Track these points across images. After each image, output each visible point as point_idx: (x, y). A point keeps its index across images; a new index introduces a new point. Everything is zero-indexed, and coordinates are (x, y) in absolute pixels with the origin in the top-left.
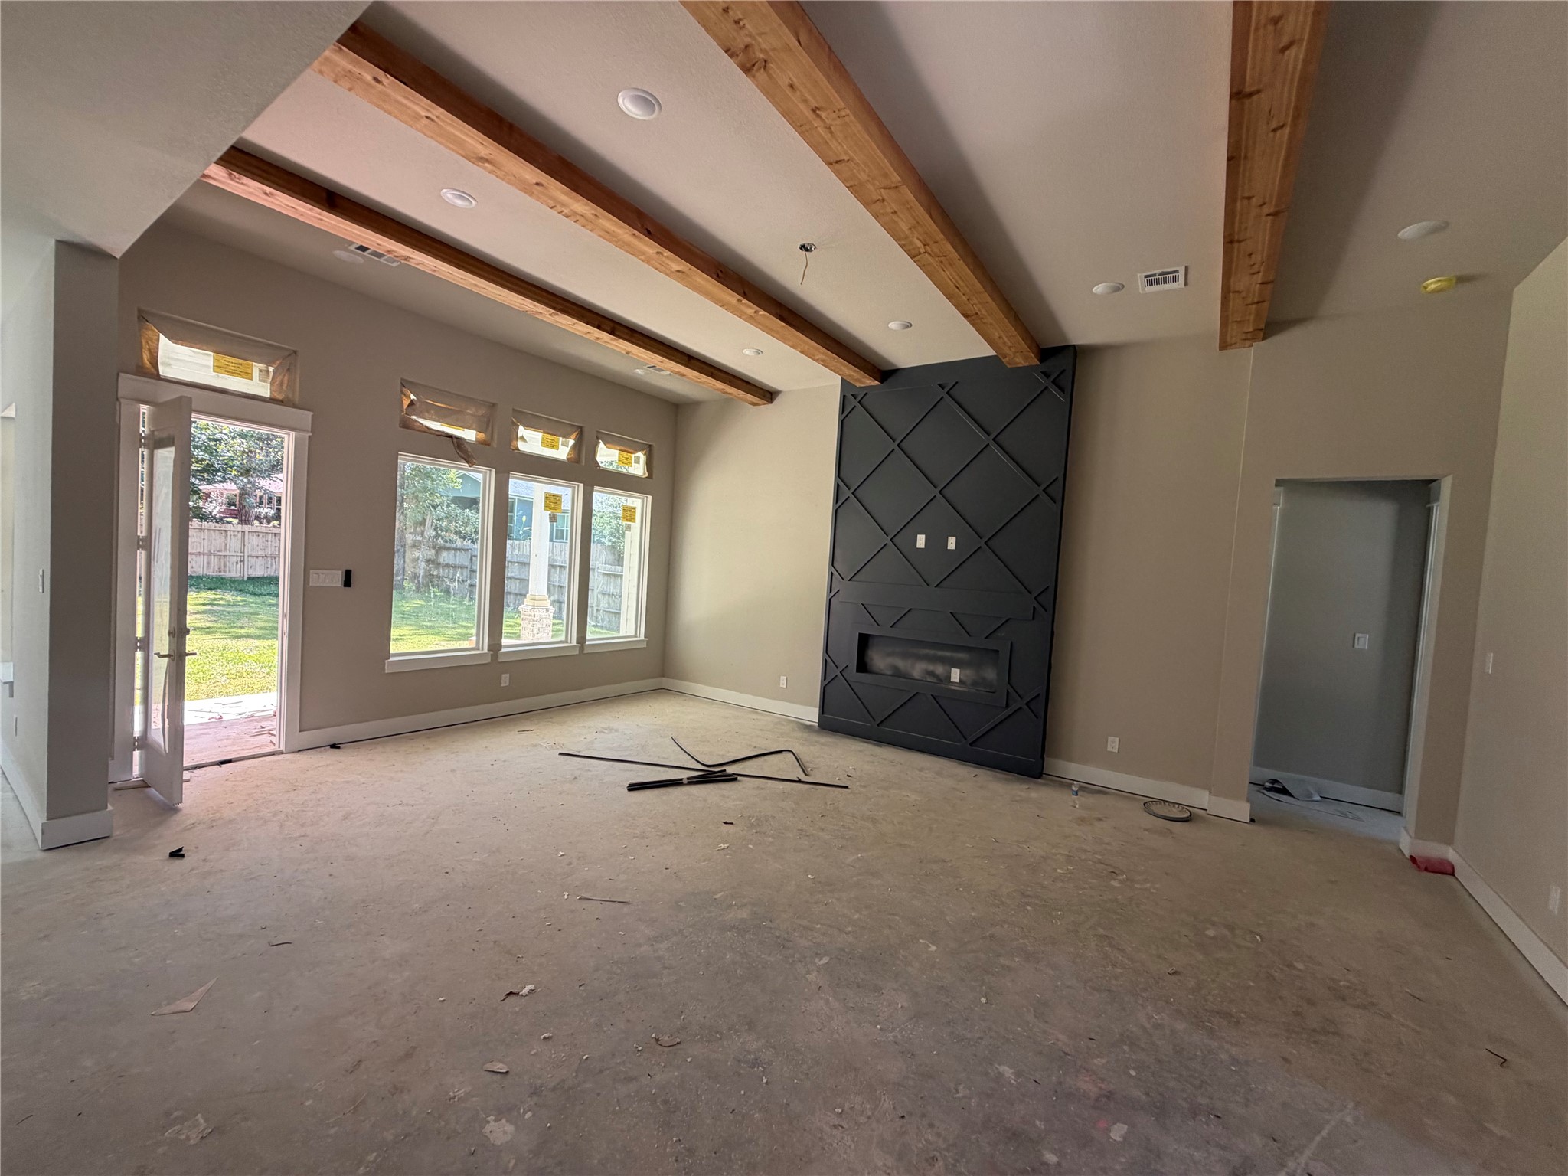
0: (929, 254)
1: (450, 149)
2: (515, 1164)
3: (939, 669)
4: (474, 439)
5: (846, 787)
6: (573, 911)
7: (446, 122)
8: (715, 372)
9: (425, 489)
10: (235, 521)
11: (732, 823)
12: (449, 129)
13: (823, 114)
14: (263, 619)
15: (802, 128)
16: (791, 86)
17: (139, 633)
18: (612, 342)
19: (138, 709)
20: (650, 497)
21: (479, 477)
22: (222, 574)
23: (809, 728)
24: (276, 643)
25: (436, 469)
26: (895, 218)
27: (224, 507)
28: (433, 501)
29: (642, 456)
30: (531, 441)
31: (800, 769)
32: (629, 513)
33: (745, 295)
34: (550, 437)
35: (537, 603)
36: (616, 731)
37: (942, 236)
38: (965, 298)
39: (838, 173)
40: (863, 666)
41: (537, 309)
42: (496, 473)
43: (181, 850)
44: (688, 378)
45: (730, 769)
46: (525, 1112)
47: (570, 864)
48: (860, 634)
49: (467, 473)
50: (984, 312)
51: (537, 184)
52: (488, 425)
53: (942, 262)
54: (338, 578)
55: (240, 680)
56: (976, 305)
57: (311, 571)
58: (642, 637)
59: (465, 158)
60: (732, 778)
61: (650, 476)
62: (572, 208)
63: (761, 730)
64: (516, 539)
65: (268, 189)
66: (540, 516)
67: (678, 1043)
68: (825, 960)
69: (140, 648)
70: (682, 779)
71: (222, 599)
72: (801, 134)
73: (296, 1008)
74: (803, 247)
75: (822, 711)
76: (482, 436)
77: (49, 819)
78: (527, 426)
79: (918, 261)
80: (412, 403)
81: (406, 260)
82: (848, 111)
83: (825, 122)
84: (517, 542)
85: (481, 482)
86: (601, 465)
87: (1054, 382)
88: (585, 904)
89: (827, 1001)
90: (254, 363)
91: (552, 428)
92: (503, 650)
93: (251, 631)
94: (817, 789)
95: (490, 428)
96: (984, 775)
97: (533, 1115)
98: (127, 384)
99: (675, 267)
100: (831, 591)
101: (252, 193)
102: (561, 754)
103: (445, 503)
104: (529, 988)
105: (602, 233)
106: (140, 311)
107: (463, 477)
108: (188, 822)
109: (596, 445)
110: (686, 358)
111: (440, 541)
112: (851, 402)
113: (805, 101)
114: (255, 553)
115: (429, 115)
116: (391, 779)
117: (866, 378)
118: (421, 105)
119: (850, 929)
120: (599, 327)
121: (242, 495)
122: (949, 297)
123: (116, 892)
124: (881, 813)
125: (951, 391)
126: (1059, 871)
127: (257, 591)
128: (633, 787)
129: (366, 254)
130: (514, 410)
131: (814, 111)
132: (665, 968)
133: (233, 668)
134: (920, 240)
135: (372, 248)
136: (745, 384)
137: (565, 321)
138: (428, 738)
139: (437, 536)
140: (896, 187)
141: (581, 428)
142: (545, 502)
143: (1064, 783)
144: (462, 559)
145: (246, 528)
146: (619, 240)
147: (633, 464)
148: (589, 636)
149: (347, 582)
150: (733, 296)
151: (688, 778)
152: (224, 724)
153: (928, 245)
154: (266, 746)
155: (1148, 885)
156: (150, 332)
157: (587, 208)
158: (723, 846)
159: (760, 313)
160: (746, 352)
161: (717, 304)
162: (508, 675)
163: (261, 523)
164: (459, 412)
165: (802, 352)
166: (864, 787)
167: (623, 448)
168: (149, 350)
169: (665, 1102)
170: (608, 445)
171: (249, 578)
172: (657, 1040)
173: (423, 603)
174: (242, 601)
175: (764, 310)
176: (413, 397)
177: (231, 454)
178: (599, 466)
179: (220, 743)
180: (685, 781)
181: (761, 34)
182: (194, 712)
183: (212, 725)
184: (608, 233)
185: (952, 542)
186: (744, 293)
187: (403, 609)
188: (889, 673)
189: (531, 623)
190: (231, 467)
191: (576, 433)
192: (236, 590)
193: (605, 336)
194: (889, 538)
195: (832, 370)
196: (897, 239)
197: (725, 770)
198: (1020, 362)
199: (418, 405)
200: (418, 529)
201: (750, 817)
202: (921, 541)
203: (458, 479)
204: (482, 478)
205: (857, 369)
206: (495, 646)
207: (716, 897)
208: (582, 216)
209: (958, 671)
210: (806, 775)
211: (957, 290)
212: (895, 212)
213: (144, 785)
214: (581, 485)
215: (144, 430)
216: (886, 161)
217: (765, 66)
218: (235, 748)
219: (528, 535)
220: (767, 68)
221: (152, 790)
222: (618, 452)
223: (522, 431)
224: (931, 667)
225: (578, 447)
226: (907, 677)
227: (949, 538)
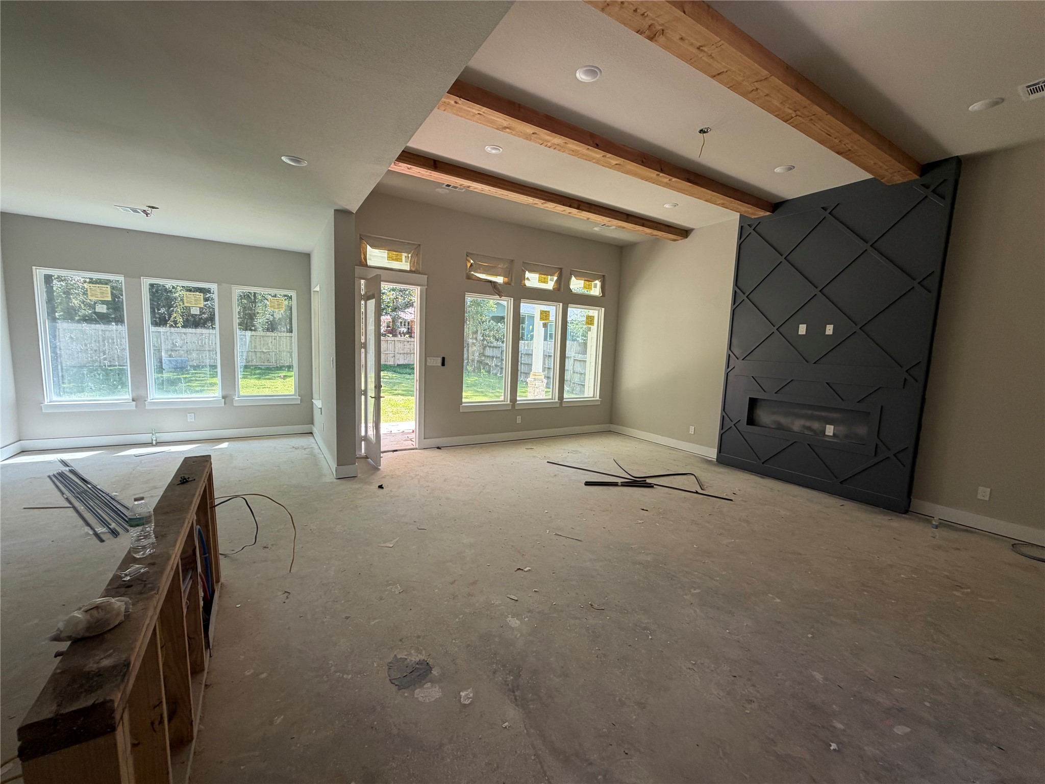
0: (799, 116)
1: (489, 126)
2: (520, 636)
3: (816, 425)
4: (502, 282)
5: (731, 500)
6: (551, 539)
7: (489, 114)
8: (645, 222)
9: (477, 313)
10: (391, 335)
11: (647, 510)
12: (489, 116)
13: (705, 49)
14: (405, 385)
15: (690, 61)
16: (682, 39)
17: (363, 388)
18: (579, 214)
19: (363, 425)
20: (603, 309)
21: (505, 303)
22: (386, 363)
23: (709, 462)
24: (414, 398)
25: (483, 301)
26: (767, 98)
27: (386, 328)
28: (481, 319)
29: (598, 283)
30: (533, 280)
31: (699, 486)
32: (590, 320)
33: (662, 171)
34: (543, 276)
35: (536, 377)
36: (580, 453)
37: (809, 102)
38: (837, 141)
39: (720, 82)
40: (751, 421)
41: (535, 202)
42: (514, 300)
43: (382, 485)
44: (628, 229)
45: (648, 481)
46: (525, 618)
47: (551, 517)
48: (750, 398)
49: (499, 302)
50: (856, 147)
51: (533, 133)
52: (509, 274)
53: (811, 120)
54: (440, 360)
55: (398, 415)
56: (847, 144)
57: (428, 358)
58: (598, 398)
59: (497, 129)
60: (650, 486)
61: (603, 296)
62: (552, 142)
63: (674, 460)
64: (526, 340)
65: (409, 166)
66: (538, 323)
67: (603, 609)
68: (697, 591)
69: (364, 394)
70: (618, 483)
71: (387, 376)
72: (691, 64)
73: (429, 555)
74: (702, 131)
75: (720, 451)
76: (506, 279)
77: (337, 466)
78: (530, 271)
79: (791, 123)
80: (472, 265)
81: (468, 188)
82: (722, 42)
83: (707, 53)
84: (526, 342)
85: (506, 306)
86: (573, 291)
87: (934, 191)
88: (558, 537)
89: (695, 611)
90: (403, 254)
91: (545, 271)
92: (518, 402)
93: (400, 392)
94: (709, 499)
95: (510, 275)
96: (849, 505)
97: (529, 620)
98: (358, 270)
99: (614, 162)
100: (728, 368)
101: (403, 170)
102: (548, 462)
103: (488, 320)
104: (528, 568)
105: (571, 152)
106: (360, 235)
107: (497, 304)
108: (384, 475)
109: (570, 278)
110: (625, 217)
111: (485, 342)
112: (746, 230)
113: (692, 44)
114: (400, 352)
115: (479, 112)
116: (464, 465)
117: (759, 211)
118: (476, 109)
119: (718, 579)
120: (570, 206)
121: (393, 321)
122: (822, 142)
123: (361, 499)
124: (755, 519)
125: (833, 211)
126: (902, 576)
127: (401, 371)
128: (588, 484)
129: (450, 188)
130: (523, 262)
131: (698, 48)
132: (599, 574)
133: (395, 409)
134: (791, 109)
135: (452, 185)
136: (667, 228)
137: (550, 206)
138: (481, 448)
139: (484, 340)
140: (766, 78)
141: (561, 269)
142: (541, 316)
143: (927, 519)
144: (496, 353)
145: (396, 339)
146: (580, 154)
147: (593, 288)
148: (565, 396)
149: (443, 364)
150: (654, 173)
151: (621, 483)
152: (393, 435)
153: (798, 110)
154: (410, 446)
155: (994, 601)
156: (364, 245)
157: (560, 140)
158: (640, 522)
159: (673, 180)
160: (667, 206)
161: (643, 179)
162: (520, 417)
163: (401, 336)
164: (493, 267)
165: (706, 201)
166: (745, 501)
167: (586, 279)
168: (364, 253)
169: (593, 632)
170: (577, 278)
171: (397, 365)
172: (592, 605)
173: (477, 378)
174: (396, 377)
175: (676, 178)
176: (472, 261)
177: (388, 300)
178: (572, 291)
179: (392, 443)
180: (620, 484)
181: (658, 17)
182: (384, 428)
183: (388, 435)
184: (573, 151)
185: (829, 330)
186: (661, 169)
187: (468, 382)
188: (773, 427)
189: (534, 389)
190: (389, 307)
191: (557, 273)
192: (393, 371)
193: (574, 211)
194: (775, 328)
195: (731, 210)
196: (772, 112)
197: (645, 480)
198: (898, 179)
199: (474, 266)
200: (474, 336)
201: (659, 508)
202: (802, 330)
203: (495, 305)
204: (507, 303)
205: (750, 206)
206: (514, 399)
207: (633, 547)
208: (558, 145)
209: (832, 427)
210: (702, 489)
211: (829, 137)
212: (767, 95)
213: (366, 457)
214: (561, 304)
215: (363, 293)
216: (756, 65)
217: (663, 33)
218: (398, 446)
219: (532, 337)
220: (664, 34)
221: (370, 459)
222: (583, 281)
223: (528, 274)
224: (808, 424)
225: (559, 282)
226: (788, 430)
227: (827, 326)
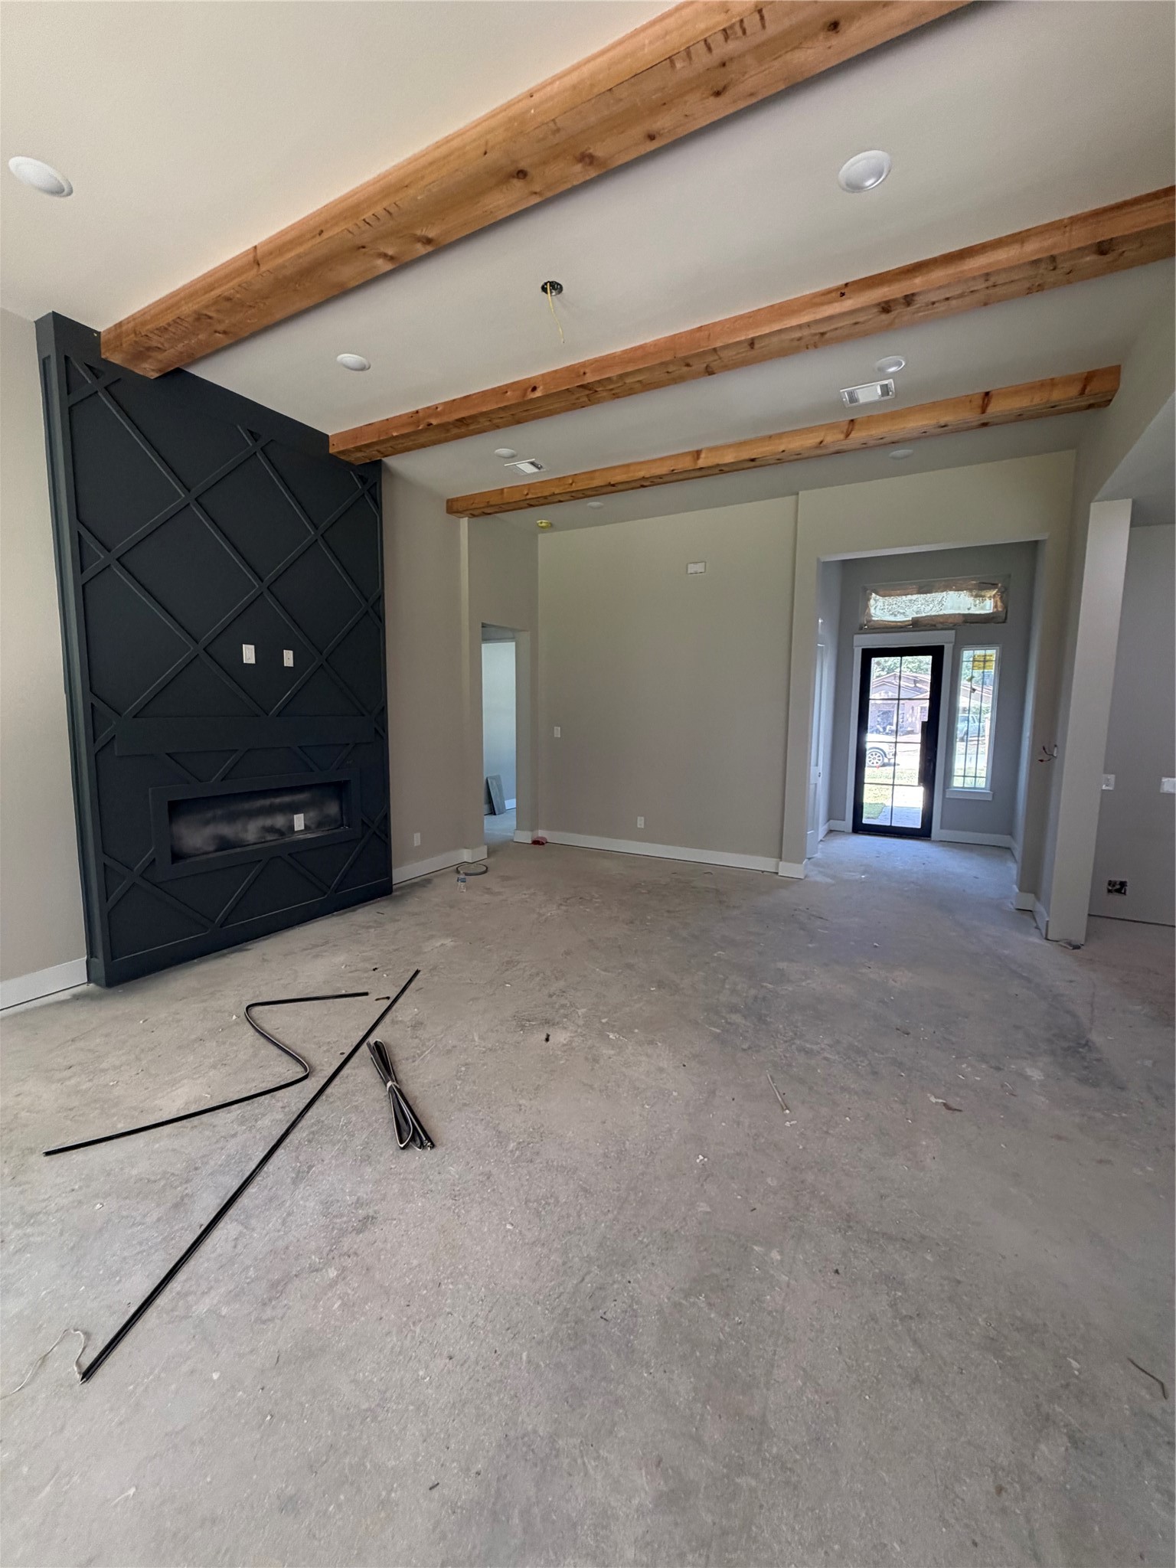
3: (280, 821)
48: (169, 803)
75: (112, 954)
87: (369, 491)
100: (95, 740)
185: (288, 657)
188: (210, 849)
194: (200, 646)
202: (249, 654)
209: (300, 816)
224: (268, 822)
226: (240, 844)
227: (253, 647)
